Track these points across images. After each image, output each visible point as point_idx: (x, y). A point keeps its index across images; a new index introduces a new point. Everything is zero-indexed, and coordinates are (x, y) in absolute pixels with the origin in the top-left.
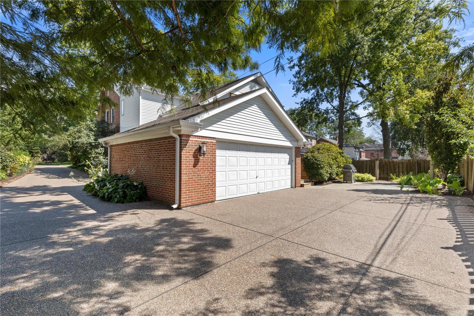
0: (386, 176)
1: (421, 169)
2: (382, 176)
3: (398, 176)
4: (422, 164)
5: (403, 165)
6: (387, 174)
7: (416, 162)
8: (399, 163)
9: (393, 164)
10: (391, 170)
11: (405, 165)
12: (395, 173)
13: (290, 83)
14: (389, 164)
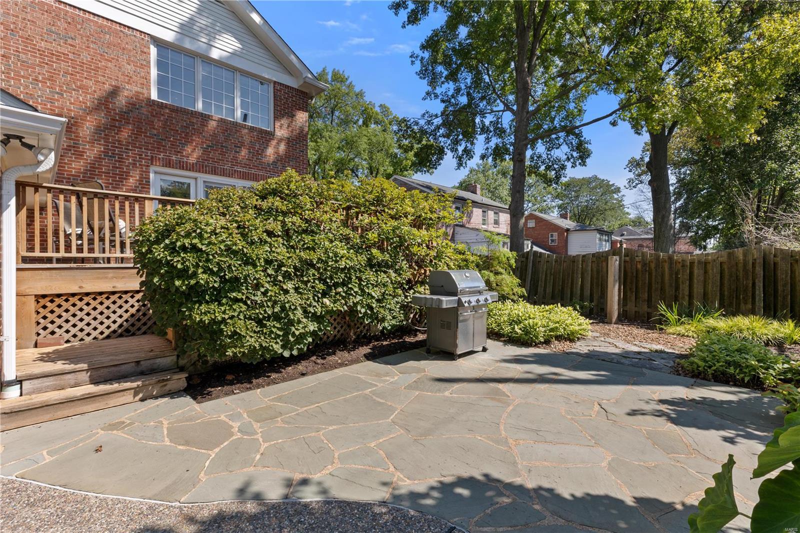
0: (645, 308)
1: (780, 288)
2: (631, 307)
3: (688, 313)
4: (783, 267)
5: (706, 272)
6: (649, 300)
7: (760, 261)
8: (692, 263)
9: (671, 268)
10: (662, 289)
11: (714, 272)
12: (676, 299)
13: (413, 63)
14: (657, 266)
